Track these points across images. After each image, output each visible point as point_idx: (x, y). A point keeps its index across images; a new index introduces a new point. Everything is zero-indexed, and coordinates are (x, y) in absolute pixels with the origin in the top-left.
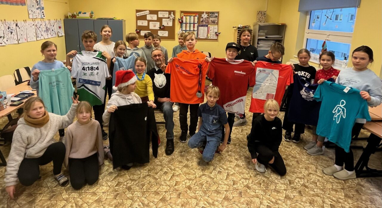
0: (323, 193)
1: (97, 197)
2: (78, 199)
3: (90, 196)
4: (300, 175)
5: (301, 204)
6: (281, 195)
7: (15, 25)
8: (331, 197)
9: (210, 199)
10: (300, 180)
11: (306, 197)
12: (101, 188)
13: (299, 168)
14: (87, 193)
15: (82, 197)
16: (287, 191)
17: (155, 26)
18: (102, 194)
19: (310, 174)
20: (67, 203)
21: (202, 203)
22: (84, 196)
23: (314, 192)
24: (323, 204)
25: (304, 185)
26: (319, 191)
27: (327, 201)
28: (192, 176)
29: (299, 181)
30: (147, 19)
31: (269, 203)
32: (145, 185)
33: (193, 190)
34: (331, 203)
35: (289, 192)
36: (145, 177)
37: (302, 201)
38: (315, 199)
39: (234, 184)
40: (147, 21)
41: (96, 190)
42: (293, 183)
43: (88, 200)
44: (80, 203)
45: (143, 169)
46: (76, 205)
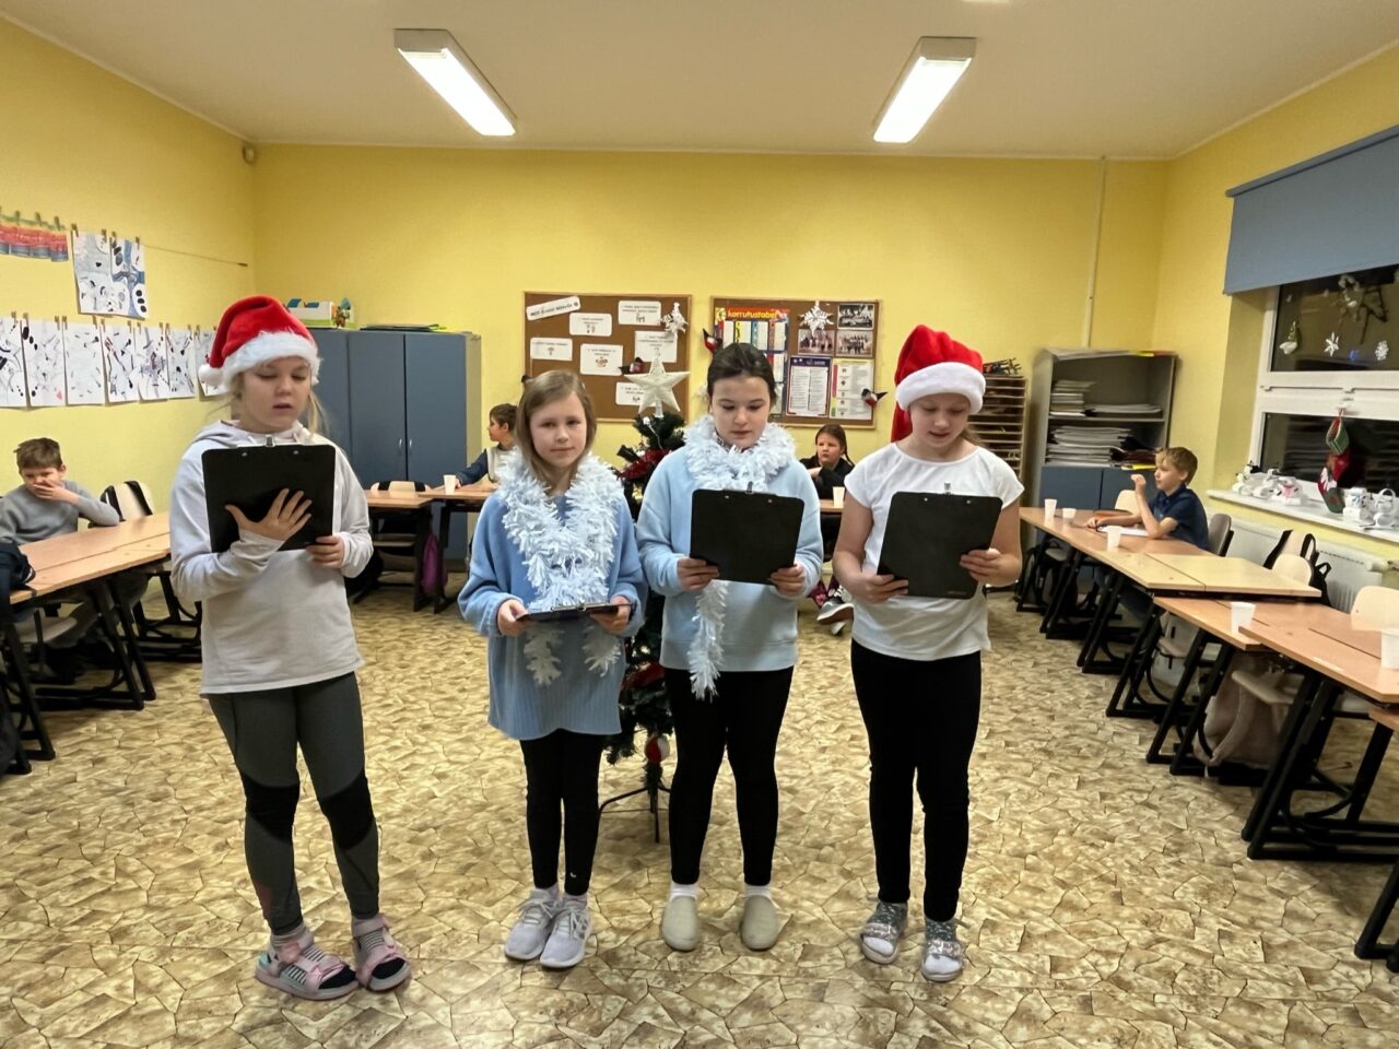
1: (227, 963)
2: (153, 968)
3: (202, 959)
9: (683, 999)
12: (250, 937)
14: (191, 948)
15: (168, 960)
18: (249, 956)
20: (104, 976)
21: (645, 1010)
22: (176, 958)
28: (635, 921)
32: (430, 938)
33: (621, 966)
36: (439, 912)
39: (803, 957)
41: (230, 942)
43: (185, 972)
44: (153, 981)
45: (441, 887)
46: (138, 984)
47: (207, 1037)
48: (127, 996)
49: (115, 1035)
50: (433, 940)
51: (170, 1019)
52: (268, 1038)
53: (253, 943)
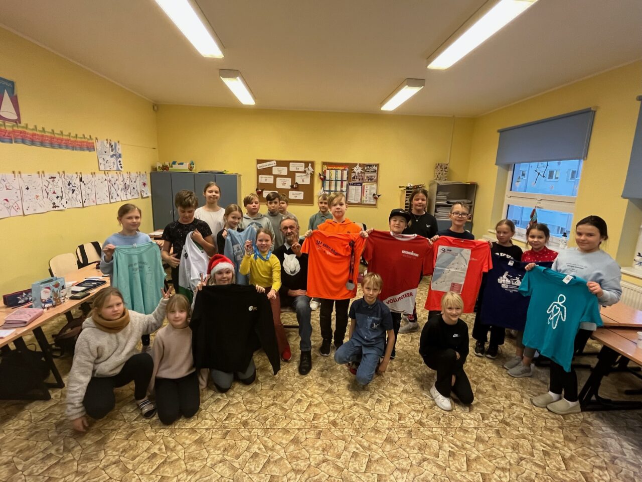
0: (532, 433)
1: (197, 435)
2: (170, 439)
3: (187, 434)
4: (498, 407)
5: (499, 450)
6: (470, 436)
7: (78, 180)
8: (544, 439)
9: (364, 440)
10: (497, 414)
11: (507, 439)
12: (203, 423)
13: (496, 396)
14: (182, 429)
15: (175, 435)
16: (479, 431)
17: (284, 184)
18: (204, 431)
19: (513, 404)
20: (153, 444)
21: (353, 446)
22: (178, 434)
23: (519, 431)
24: (531, 450)
25: (503, 422)
26: (526, 431)
27: (538, 445)
28: (338, 407)
29: (496, 416)
30: (274, 173)
31: (452, 448)
33: (339, 427)
34: (544, 449)
35: (481, 432)
36: (268, 407)
37: (501, 446)
38: (521, 443)
39: (400, 419)
40: (272, 177)
41: (196, 425)
42: (488, 419)
43: (183, 440)
44: (172, 445)
45: (266, 395)
46: (166, 447)
47: (199, 470)
48: (163, 453)
49: (163, 472)
50: (269, 420)
51: (182, 462)
52: (222, 469)
53: (204, 425)
